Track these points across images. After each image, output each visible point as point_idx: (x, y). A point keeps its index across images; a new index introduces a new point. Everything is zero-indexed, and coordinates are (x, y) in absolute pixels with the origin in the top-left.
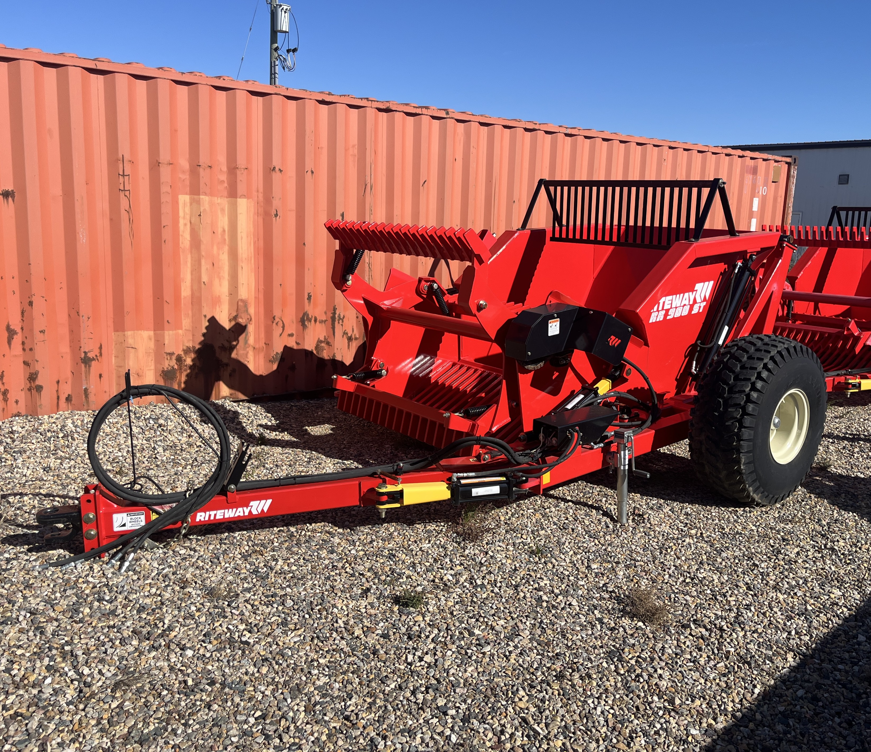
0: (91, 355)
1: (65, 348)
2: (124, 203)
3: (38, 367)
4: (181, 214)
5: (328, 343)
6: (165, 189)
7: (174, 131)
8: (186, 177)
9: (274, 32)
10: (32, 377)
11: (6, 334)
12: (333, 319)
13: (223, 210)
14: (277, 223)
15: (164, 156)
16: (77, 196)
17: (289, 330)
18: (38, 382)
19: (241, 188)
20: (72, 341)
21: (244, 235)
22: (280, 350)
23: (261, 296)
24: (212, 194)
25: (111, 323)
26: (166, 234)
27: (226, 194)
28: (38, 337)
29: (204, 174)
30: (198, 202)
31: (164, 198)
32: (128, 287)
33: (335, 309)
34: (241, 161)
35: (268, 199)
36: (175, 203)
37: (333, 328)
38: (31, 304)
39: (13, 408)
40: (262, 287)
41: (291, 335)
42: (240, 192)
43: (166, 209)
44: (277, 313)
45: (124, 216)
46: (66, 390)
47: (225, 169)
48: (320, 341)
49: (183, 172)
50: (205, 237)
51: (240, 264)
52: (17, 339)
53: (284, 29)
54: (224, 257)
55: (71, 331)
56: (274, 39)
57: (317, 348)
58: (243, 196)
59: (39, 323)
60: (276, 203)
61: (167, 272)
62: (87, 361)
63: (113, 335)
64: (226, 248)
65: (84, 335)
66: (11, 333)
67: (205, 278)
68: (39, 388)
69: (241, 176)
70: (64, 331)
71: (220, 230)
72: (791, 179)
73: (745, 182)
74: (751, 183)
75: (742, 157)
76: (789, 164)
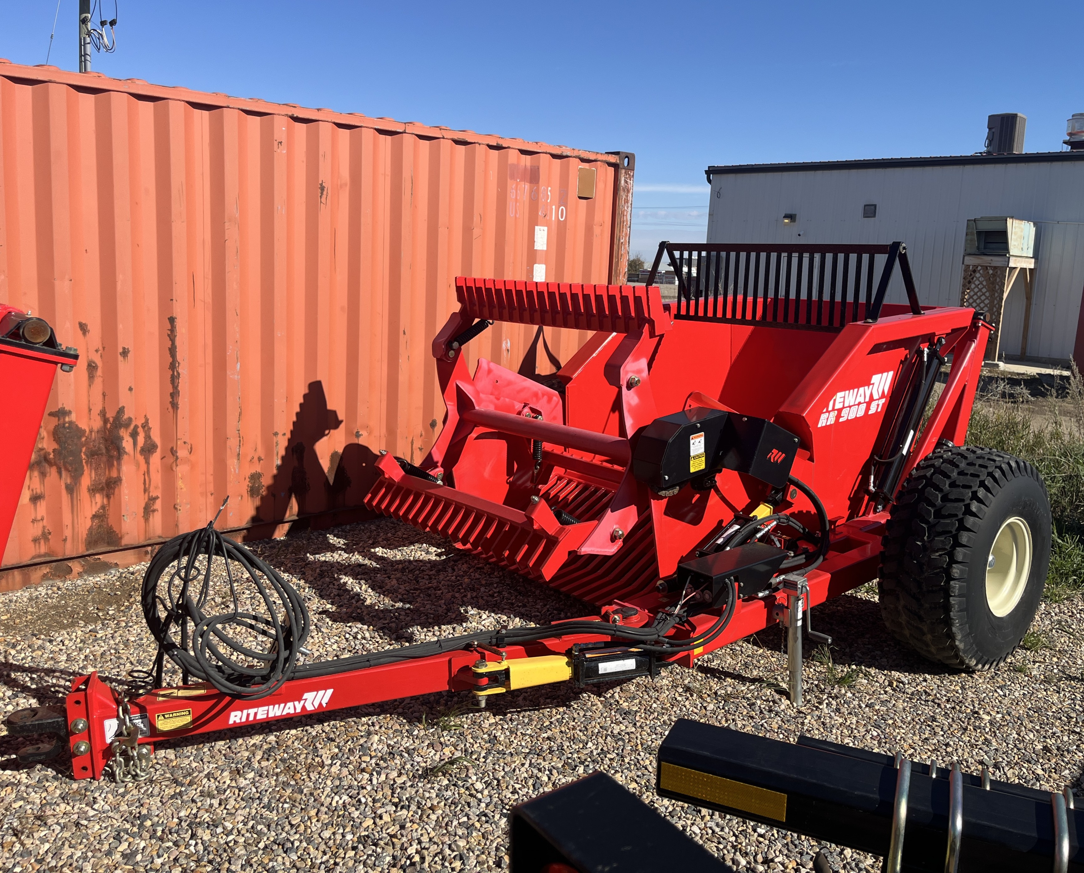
72: (622, 194)
73: (511, 195)
74: (526, 198)
75: (498, 148)
76: (615, 166)
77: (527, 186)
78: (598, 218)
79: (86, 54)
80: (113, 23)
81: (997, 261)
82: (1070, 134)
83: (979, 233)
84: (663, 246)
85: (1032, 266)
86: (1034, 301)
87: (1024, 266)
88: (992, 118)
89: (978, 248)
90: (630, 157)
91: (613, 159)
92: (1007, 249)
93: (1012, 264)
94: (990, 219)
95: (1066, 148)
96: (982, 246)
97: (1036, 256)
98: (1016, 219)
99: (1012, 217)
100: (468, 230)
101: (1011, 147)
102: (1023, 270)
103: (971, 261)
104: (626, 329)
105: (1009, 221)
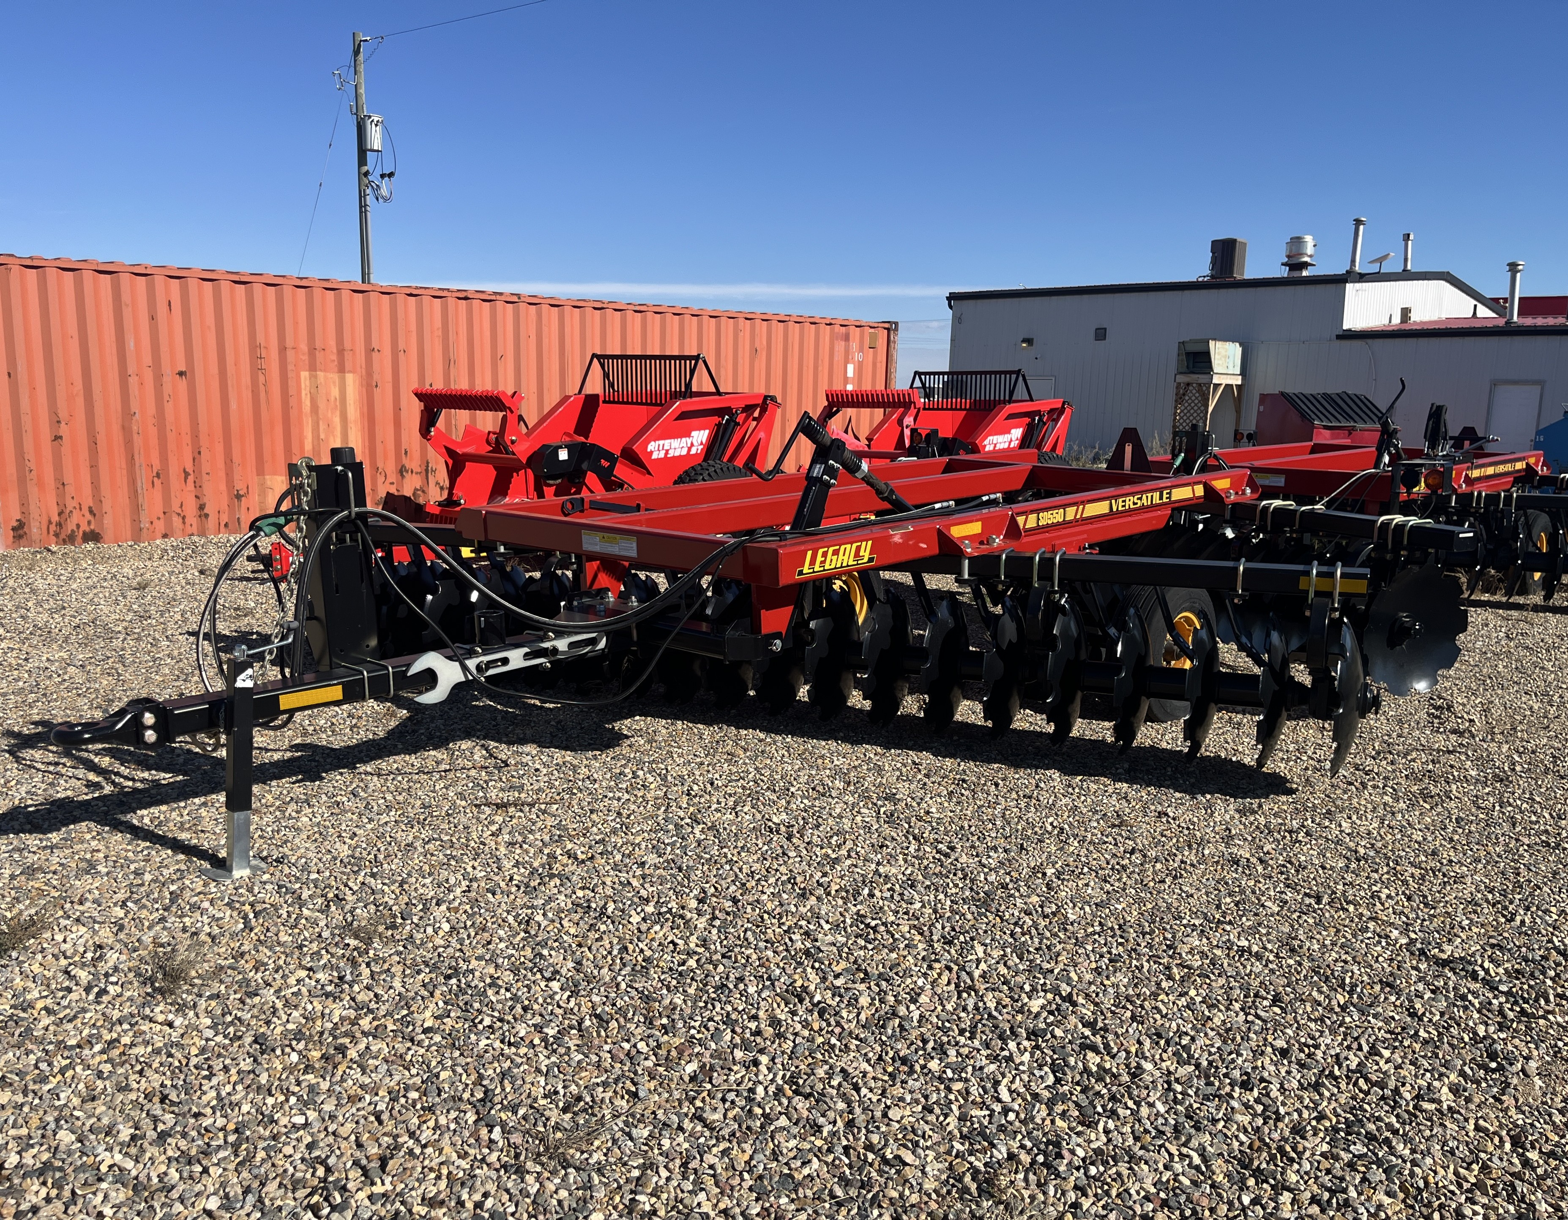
0: (241, 493)
1: (223, 487)
2: (261, 378)
3: (205, 500)
4: (303, 386)
5: (423, 491)
6: (290, 367)
7: (296, 323)
8: (305, 358)
9: (363, 152)
10: (202, 507)
11: (183, 475)
12: (427, 471)
13: (334, 383)
14: (377, 392)
15: (289, 343)
16: (229, 375)
17: (390, 480)
18: (206, 511)
19: (348, 365)
20: (227, 482)
21: (352, 402)
22: (384, 495)
23: (367, 451)
24: (325, 371)
25: (254, 470)
26: (293, 402)
27: (336, 369)
28: (205, 477)
29: (319, 355)
30: (316, 377)
31: (290, 375)
32: (266, 442)
33: (428, 463)
34: (347, 345)
35: (369, 373)
36: (298, 377)
37: (427, 479)
38: (199, 453)
39: (189, 530)
40: (367, 444)
41: (392, 483)
42: (347, 368)
43: (292, 383)
44: (380, 465)
45: (262, 388)
46: (225, 519)
47: (335, 351)
48: (416, 490)
49: (304, 354)
50: (322, 405)
51: (350, 425)
52: (191, 479)
53: (376, 148)
54: (337, 420)
55: (227, 474)
56: (362, 160)
57: (414, 494)
58: (349, 372)
59: (206, 468)
60: (376, 377)
61: (294, 431)
62: (239, 497)
63: (256, 478)
64: (338, 413)
65: (236, 477)
66: (187, 474)
67: (322, 436)
68: (207, 516)
69: (348, 356)
70: (222, 474)
71: (332, 399)
72: (892, 345)
73: (836, 349)
74: (843, 349)
75: (830, 324)
76: (888, 329)
77: (843, 343)
78: (879, 359)
79: (366, 205)
80: (391, 175)
81: (1202, 378)
82: (1288, 257)
83: (1188, 354)
84: (916, 373)
85: (1239, 382)
86: (1243, 414)
87: (1230, 382)
88: (1214, 243)
89: (1188, 367)
90: (896, 324)
91: (887, 325)
92: (1210, 368)
93: (1216, 380)
94: (1196, 342)
95: (1284, 272)
96: (1191, 365)
97: (1243, 373)
98: (1220, 340)
99: (1215, 339)
100: (816, 368)
101: (1231, 272)
102: (1229, 387)
103: (1181, 379)
104: (904, 407)
105: (1212, 344)
